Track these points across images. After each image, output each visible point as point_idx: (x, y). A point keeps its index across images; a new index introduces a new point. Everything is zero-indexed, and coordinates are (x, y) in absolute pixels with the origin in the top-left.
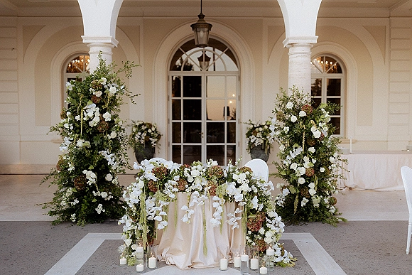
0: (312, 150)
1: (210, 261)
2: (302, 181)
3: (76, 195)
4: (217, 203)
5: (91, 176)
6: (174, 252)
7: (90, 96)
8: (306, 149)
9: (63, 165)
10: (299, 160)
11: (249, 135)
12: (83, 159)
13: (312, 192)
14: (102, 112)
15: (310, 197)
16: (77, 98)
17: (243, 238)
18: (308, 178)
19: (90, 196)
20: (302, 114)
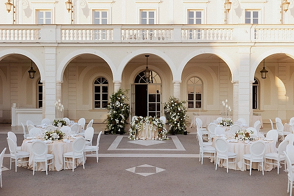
0: (178, 114)
1: (150, 138)
2: (175, 122)
3: (113, 126)
4: (152, 125)
5: (117, 121)
6: (142, 137)
7: (117, 99)
8: (177, 114)
9: (109, 118)
10: (175, 117)
11: (165, 108)
12: (115, 116)
13: (179, 126)
14: (120, 103)
15: (178, 127)
16: (114, 100)
17: (157, 133)
18: (178, 122)
19: (117, 127)
20: (176, 104)
